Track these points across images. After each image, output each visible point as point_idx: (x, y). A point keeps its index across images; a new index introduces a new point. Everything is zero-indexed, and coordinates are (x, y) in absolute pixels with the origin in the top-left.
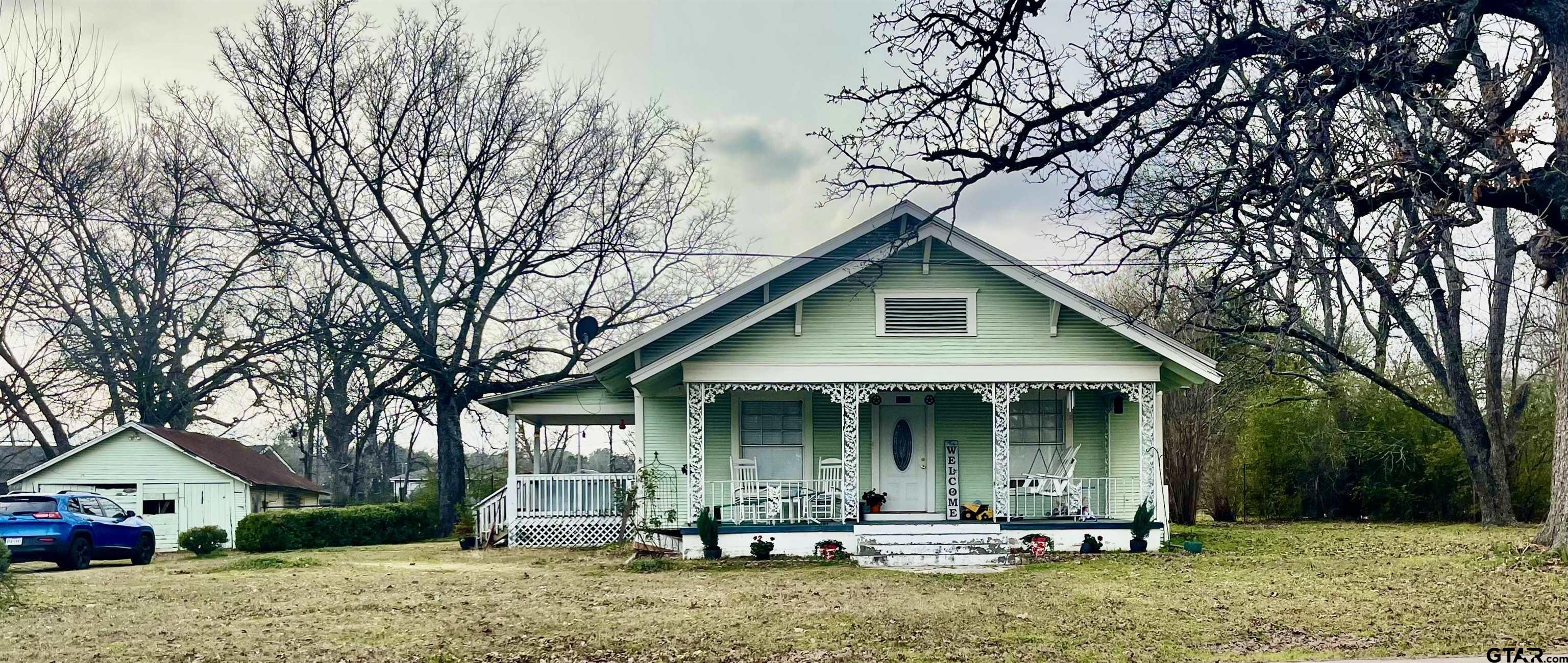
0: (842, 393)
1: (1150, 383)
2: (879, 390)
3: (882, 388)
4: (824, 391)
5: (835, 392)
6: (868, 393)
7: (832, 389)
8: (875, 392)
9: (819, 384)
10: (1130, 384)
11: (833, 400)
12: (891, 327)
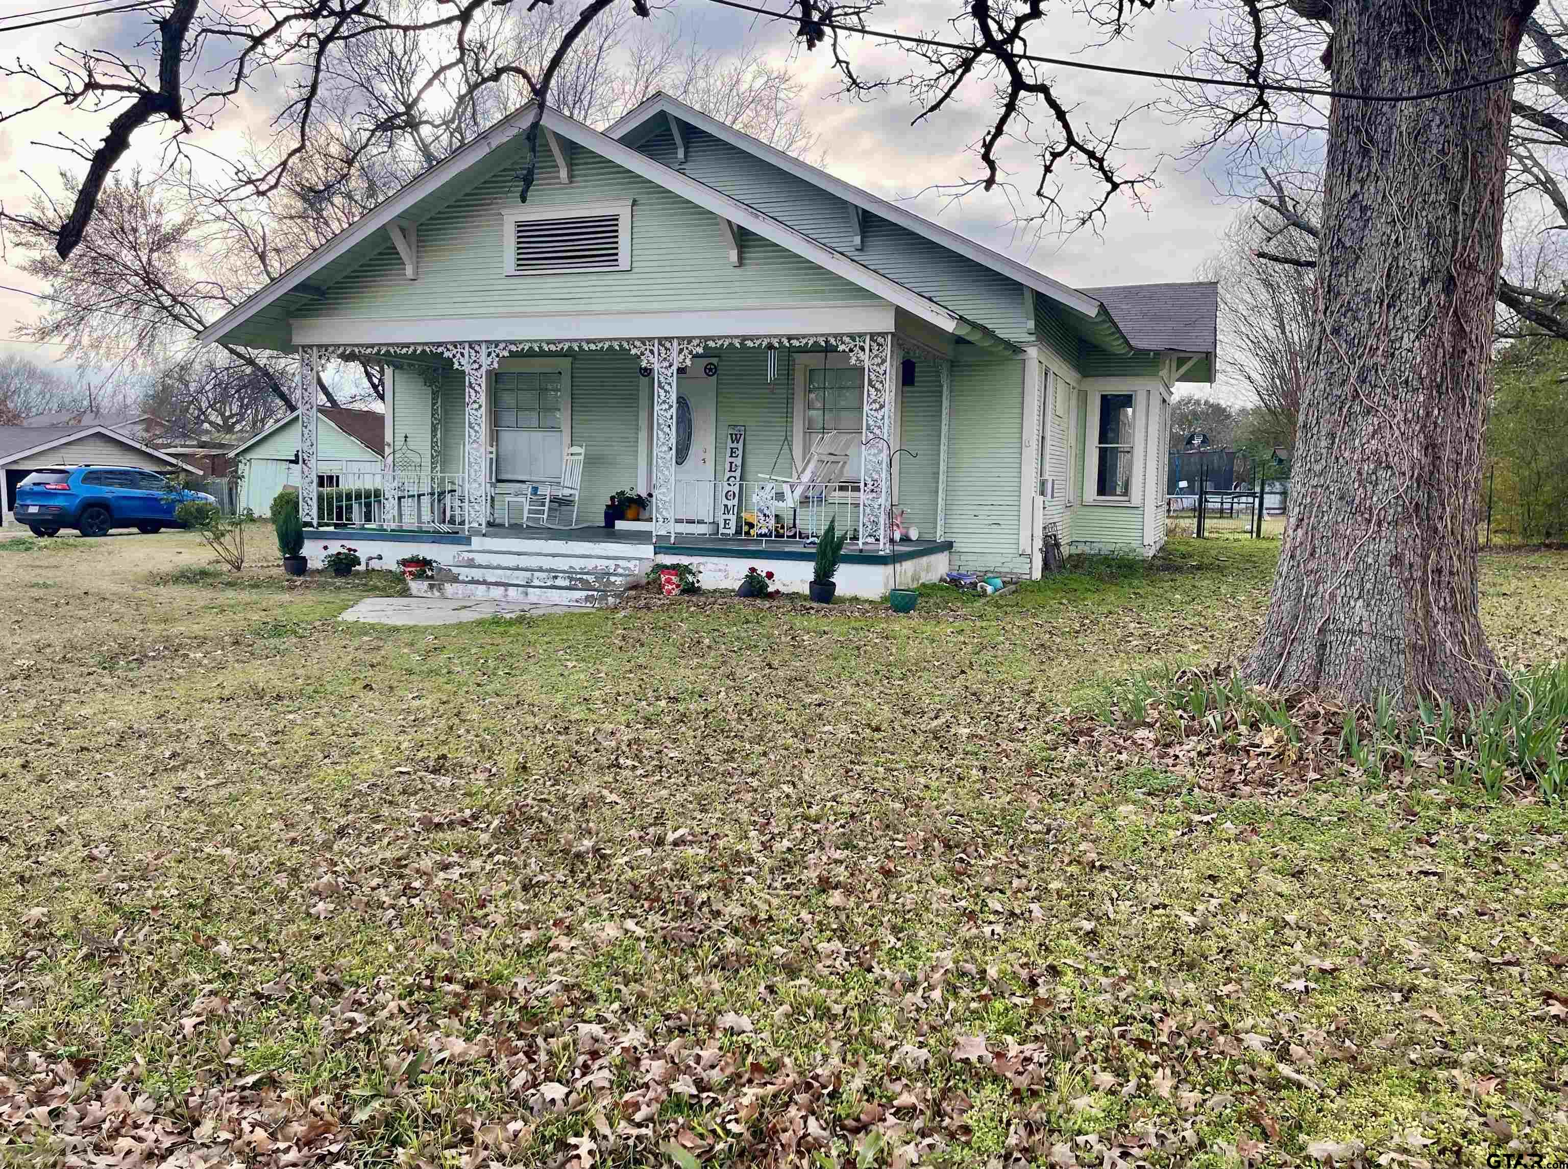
0: (466, 355)
1: (883, 335)
2: (510, 351)
3: (514, 348)
4: (446, 354)
5: (459, 355)
6: (498, 356)
7: (455, 351)
8: (506, 354)
9: (439, 344)
10: (852, 337)
11: (456, 366)
12: (523, 261)
